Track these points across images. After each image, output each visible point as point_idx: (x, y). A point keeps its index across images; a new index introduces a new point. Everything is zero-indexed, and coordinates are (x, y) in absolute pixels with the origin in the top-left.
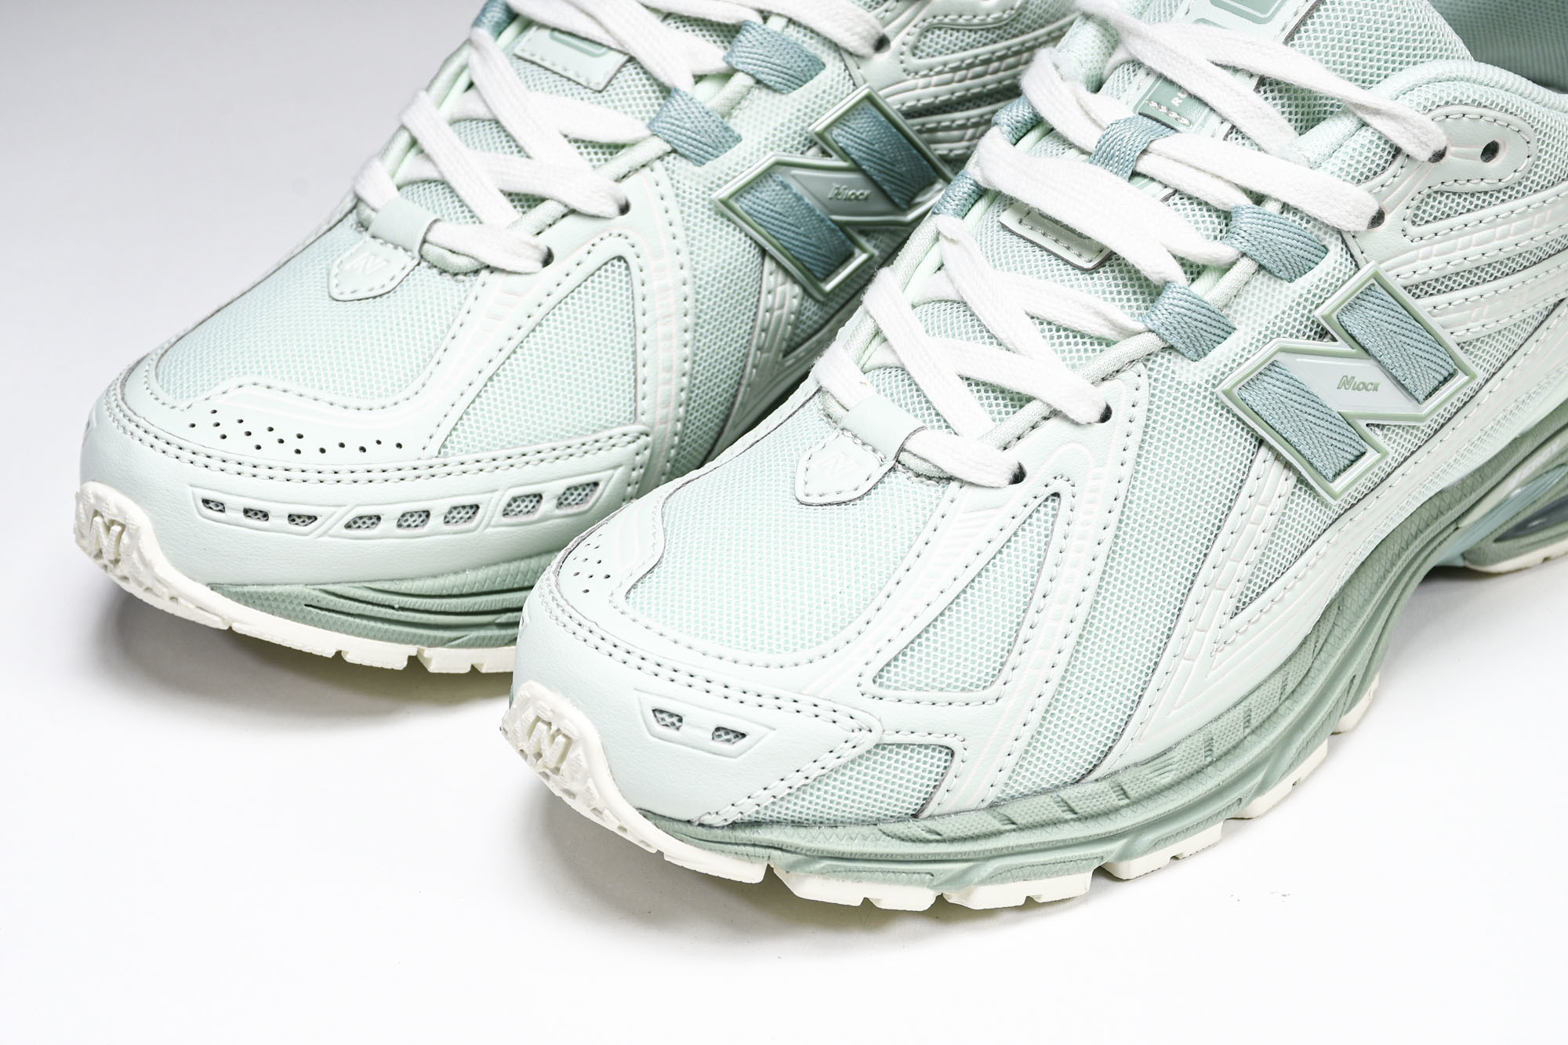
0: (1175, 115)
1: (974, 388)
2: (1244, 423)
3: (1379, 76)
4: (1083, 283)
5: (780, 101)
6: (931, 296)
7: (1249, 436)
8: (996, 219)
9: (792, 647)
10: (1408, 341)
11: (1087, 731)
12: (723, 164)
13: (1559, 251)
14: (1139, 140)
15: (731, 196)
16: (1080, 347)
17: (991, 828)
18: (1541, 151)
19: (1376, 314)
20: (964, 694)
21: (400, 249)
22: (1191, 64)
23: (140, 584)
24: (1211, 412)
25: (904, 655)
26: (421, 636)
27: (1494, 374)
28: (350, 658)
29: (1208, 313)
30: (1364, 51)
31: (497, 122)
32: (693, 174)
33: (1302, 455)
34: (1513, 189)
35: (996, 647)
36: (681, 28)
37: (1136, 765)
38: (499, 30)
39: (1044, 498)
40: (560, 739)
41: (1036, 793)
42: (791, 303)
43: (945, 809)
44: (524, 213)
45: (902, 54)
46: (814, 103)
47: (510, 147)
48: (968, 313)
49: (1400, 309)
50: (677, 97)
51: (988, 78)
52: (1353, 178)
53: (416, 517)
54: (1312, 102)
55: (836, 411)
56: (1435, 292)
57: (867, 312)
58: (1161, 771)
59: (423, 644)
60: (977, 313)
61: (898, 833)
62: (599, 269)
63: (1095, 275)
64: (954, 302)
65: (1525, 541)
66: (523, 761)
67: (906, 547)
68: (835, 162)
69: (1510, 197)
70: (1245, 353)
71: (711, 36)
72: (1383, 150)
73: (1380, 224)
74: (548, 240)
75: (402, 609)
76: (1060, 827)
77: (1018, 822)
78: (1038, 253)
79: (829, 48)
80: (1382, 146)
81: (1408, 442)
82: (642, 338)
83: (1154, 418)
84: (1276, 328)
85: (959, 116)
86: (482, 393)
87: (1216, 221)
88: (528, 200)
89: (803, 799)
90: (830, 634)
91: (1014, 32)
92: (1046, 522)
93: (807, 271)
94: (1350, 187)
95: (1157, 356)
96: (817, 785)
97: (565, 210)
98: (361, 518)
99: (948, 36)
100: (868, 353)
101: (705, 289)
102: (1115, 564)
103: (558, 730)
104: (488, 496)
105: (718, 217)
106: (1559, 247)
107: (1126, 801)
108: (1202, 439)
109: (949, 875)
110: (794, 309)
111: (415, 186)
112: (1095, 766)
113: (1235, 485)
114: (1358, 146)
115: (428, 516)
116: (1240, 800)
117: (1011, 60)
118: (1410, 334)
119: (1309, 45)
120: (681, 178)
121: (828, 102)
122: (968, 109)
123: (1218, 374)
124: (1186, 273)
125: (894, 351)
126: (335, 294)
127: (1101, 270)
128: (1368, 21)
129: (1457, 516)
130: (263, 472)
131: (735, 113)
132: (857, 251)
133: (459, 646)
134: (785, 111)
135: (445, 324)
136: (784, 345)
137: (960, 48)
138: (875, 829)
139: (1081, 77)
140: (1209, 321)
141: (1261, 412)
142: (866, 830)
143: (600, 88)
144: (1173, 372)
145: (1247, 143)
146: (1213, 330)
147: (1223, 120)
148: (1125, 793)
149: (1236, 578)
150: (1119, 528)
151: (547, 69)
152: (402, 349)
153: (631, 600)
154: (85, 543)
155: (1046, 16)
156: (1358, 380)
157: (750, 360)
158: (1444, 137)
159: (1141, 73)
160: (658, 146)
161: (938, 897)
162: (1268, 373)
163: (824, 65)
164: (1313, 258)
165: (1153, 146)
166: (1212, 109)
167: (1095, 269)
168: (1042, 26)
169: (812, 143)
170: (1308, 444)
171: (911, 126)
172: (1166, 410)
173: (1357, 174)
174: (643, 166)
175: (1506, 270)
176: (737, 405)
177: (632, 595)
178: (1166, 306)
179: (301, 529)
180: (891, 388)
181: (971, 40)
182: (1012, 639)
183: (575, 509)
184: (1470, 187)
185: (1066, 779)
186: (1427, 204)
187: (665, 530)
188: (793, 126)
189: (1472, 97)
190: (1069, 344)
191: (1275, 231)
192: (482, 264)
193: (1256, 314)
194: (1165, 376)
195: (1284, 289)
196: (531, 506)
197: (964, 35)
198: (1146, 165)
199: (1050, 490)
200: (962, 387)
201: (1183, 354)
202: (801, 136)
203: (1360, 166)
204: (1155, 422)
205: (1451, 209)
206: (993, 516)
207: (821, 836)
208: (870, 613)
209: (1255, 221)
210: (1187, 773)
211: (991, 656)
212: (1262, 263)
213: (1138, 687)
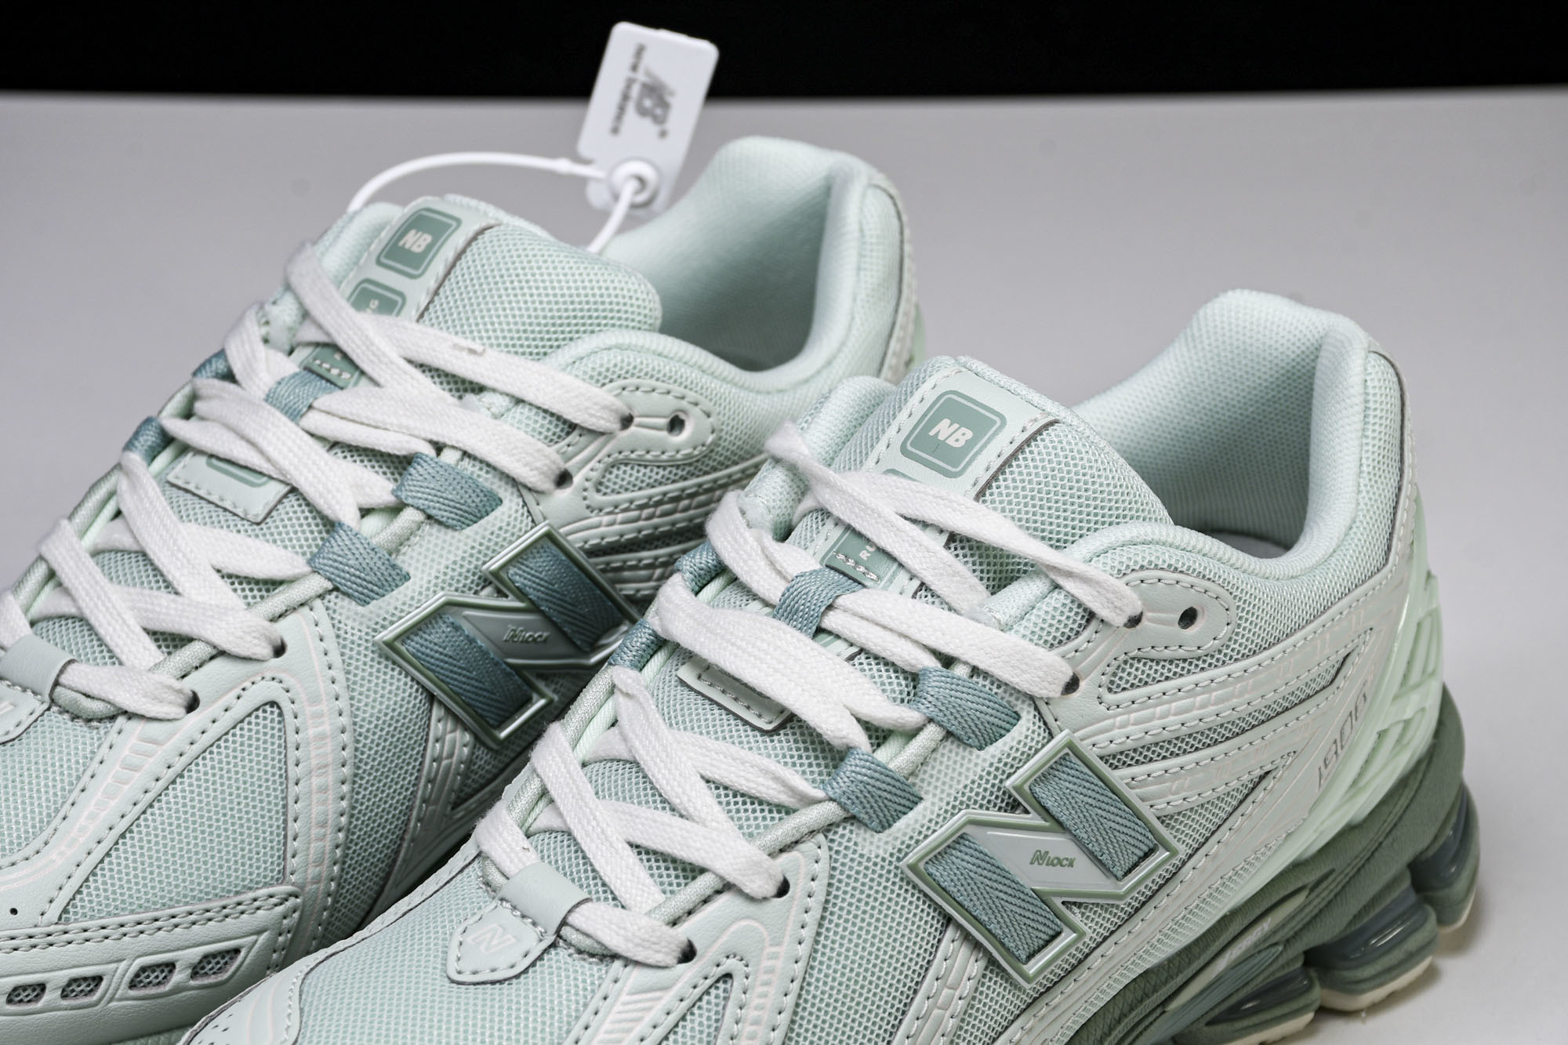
0: (862, 569)
1: (644, 857)
2: (931, 900)
3: (1073, 535)
4: (762, 745)
5: (453, 537)
6: (602, 754)
7: (936, 914)
8: (674, 673)
10: (1104, 814)
12: (389, 604)
13: (1263, 722)
14: (824, 595)
15: (397, 638)
16: (758, 814)
18: (1240, 618)
19: (1071, 786)
21: (29, 693)
22: (880, 517)
24: (896, 888)
27: (1198, 849)
29: (893, 782)
30: (1057, 510)
31: (144, 555)
32: (357, 614)
34: (1213, 656)
36: (349, 458)
38: (152, 455)
39: (714, 979)
42: (461, 752)
44: (169, 653)
45: (585, 490)
46: (490, 540)
47: (158, 582)
48: (641, 774)
49: (1096, 781)
50: (341, 532)
51: (678, 516)
52: (1046, 642)
53: (29, 990)
54: (1006, 560)
55: (496, 878)
56: (1133, 762)
57: (534, 771)
60: (650, 775)
62: (249, 715)
63: (776, 738)
64: (626, 761)
65: (1239, 1025)
68: (511, 602)
69: (1210, 665)
70: (932, 825)
71: (381, 467)
72: (1077, 614)
73: (1074, 690)
74: (195, 682)
78: (716, 711)
79: (507, 483)
80: (1075, 610)
81: (1107, 921)
82: (294, 790)
83: (834, 892)
84: (965, 799)
85: (647, 555)
86: (113, 852)
87: (903, 683)
88: (174, 640)
91: (705, 468)
92: (717, 1005)
93: (478, 717)
94: (1042, 652)
95: (838, 826)
97: (214, 652)
99: (634, 472)
100: (533, 815)
101: (366, 738)
104: (114, 965)
105: (382, 660)
108: (886, 916)
110: (464, 758)
111: (51, 623)
113: (921, 967)
114: (1050, 609)
115: (43, 989)
117: (702, 498)
118: (1107, 807)
119: (1001, 502)
120: (343, 619)
121: (505, 539)
122: (656, 548)
123: (904, 847)
124: (870, 737)
125: (560, 815)
127: (782, 732)
128: (1062, 479)
129: (1163, 998)
131: (404, 549)
132: (535, 696)
134: (458, 548)
135: (74, 774)
136: (453, 796)
137: (648, 485)
139: (768, 524)
140: (894, 790)
143: (259, 519)
144: (856, 844)
145: (937, 601)
146: (897, 800)
147: (912, 576)
150: (795, 1013)
151: (202, 498)
152: (23, 803)
155: (740, 453)
156: (1052, 855)
157: (415, 813)
158: (1139, 603)
159: (830, 524)
160: (318, 583)
162: (957, 846)
163: (501, 501)
164: (1004, 725)
165: (840, 601)
166: (901, 565)
167: (775, 732)
168: (736, 463)
169: (487, 582)
171: (594, 565)
172: (847, 884)
173: (1050, 638)
174: (302, 605)
175: (1208, 741)
176: (399, 863)
178: (848, 774)
180: (555, 855)
181: (659, 477)
183: (212, 980)
184: (1167, 654)
186: (1123, 670)
187: (302, 1010)
188: (465, 563)
189: (1168, 562)
190: (746, 811)
191: (964, 696)
192: (120, 709)
193: (944, 783)
194: (846, 848)
195: (974, 757)
196: (161, 977)
197: (652, 471)
198: (831, 621)
199: (721, 971)
200: (631, 856)
201: (866, 825)
202: (474, 574)
203: (1053, 630)
204: (836, 897)
205: (1148, 675)
206: (659, 999)
209: (943, 685)
212: (950, 729)
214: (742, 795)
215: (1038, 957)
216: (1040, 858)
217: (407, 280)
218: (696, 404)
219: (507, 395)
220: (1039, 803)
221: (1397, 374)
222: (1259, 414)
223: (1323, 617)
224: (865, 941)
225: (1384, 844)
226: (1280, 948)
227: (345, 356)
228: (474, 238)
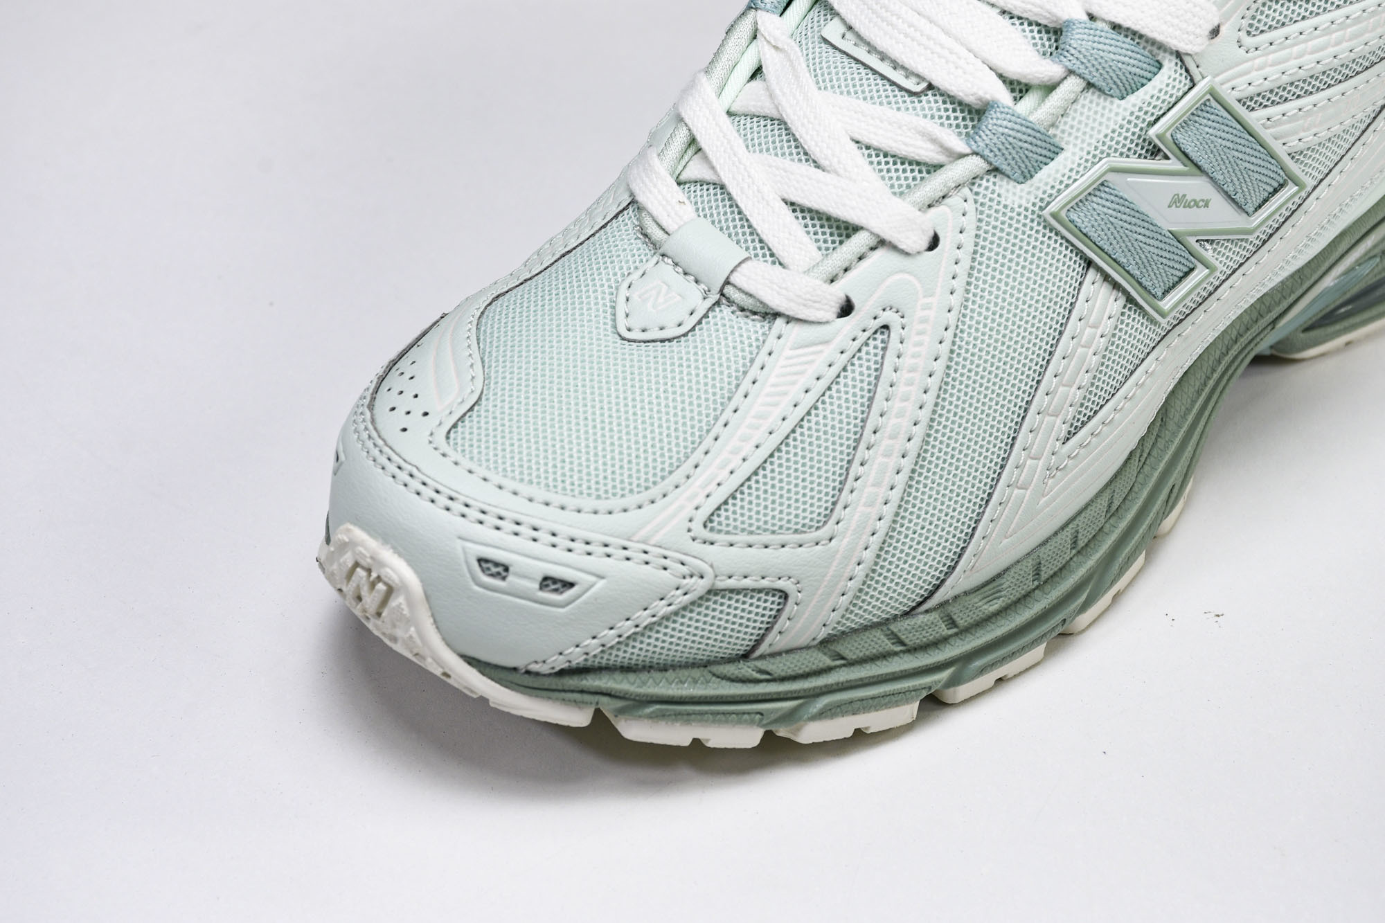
1: (800, 215)
2: (1073, 245)
7: (1078, 259)
9: (621, 492)
10: (1240, 155)
16: (908, 174)
17: (821, 665)
19: (1211, 131)
20: (797, 536)
24: (1040, 236)
25: (734, 498)
27: (1322, 180)
29: (1033, 133)
35: (827, 486)
37: (966, 594)
39: (873, 331)
40: (380, 587)
41: (868, 629)
43: (776, 648)
49: (1235, 124)
55: (655, 232)
56: (1269, 103)
58: (989, 599)
60: (794, 132)
61: (729, 675)
63: (924, 98)
65: (1331, 328)
67: (733, 386)
70: (1073, 175)
73: (1215, 36)
76: (890, 660)
77: (849, 658)
78: (862, 70)
81: (1236, 254)
83: (982, 243)
84: (1105, 148)
87: (1045, 36)
89: (633, 647)
90: (658, 479)
92: (876, 355)
95: (982, 179)
96: (648, 633)
100: (683, 163)
102: (947, 396)
103: (379, 577)
107: (955, 630)
108: (1031, 263)
109: (779, 714)
112: (926, 599)
113: (1065, 309)
116: (1066, 618)
118: (1243, 149)
123: (1045, 196)
124: (1011, 92)
125: (713, 168)
127: (928, 93)
129: (1275, 317)
138: (705, 672)
140: (1034, 141)
141: (1089, 234)
142: (696, 673)
144: (999, 195)
146: (1039, 150)
148: (954, 623)
149: (1068, 402)
150: (951, 359)
153: (452, 442)
156: (1189, 198)
161: (766, 735)
162: (1098, 193)
164: (1146, 74)
167: (923, 93)
170: (1137, 264)
172: (994, 235)
175: (1340, 77)
177: (452, 435)
178: (990, 127)
182: (843, 478)
185: (895, 613)
186: (1262, 13)
190: (896, 170)
191: (1106, 48)
193: (1084, 133)
194: (991, 200)
195: (1115, 106)
199: (879, 322)
200: (786, 211)
201: (1008, 177)
204: (983, 248)
205: (1286, 16)
206: (821, 352)
207: (651, 681)
208: (698, 456)
209: (1085, 37)
210: (1014, 599)
211: (822, 495)
212: (1092, 81)
213: (971, 519)
214: (893, 156)
215: (1173, 293)
216: (1178, 201)
220: (1180, 149)
224: (1013, 288)
226: (1378, 260)
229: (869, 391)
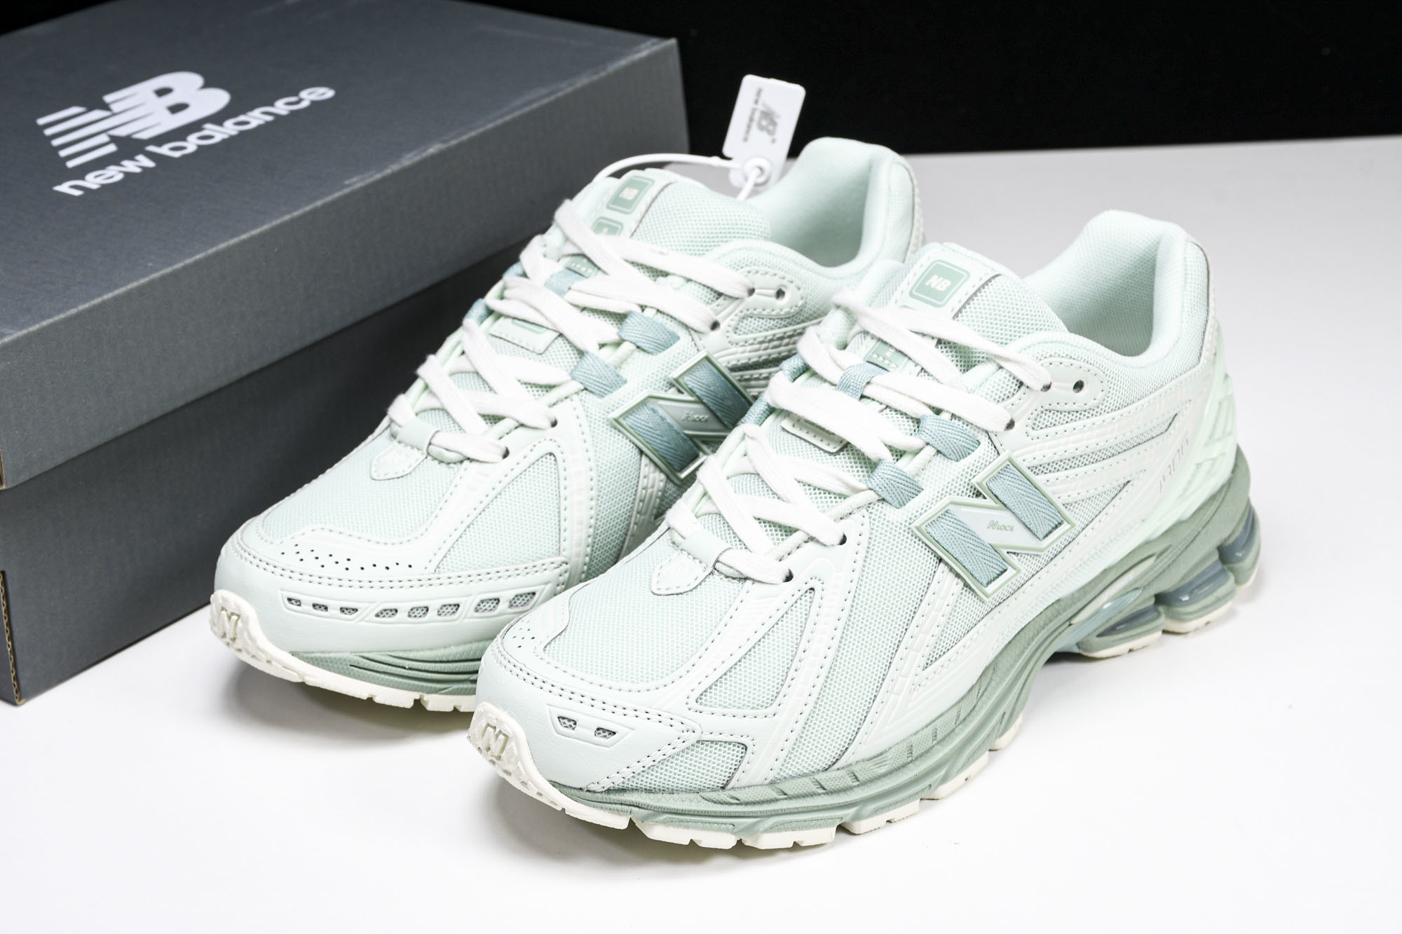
0: (887, 362)
1: (763, 525)
2: (929, 548)
3: (1010, 339)
4: (830, 461)
5: (652, 359)
6: (739, 471)
7: (933, 556)
8: (780, 425)
9: (646, 680)
10: (1031, 500)
11: (832, 737)
12: (616, 397)
13: (1125, 450)
14: (865, 376)
15: (621, 416)
16: (828, 499)
17: (771, 797)
18: (1110, 388)
19: (1011, 483)
20: (753, 711)
21: (415, 449)
22: (897, 332)
23: (248, 653)
24: (909, 540)
25: (716, 685)
26: (422, 686)
27: (1087, 525)
28: (378, 700)
29: (906, 479)
30: (1001, 325)
31: (477, 373)
32: (597, 403)
33: (966, 569)
34: (1093, 410)
35: (774, 682)
36: (592, 316)
37: (863, 760)
38: (481, 321)
39: (805, 591)
40: (501, 737)
41: (800, 776)
42: (659, 485)
43: (741, 783)
44: (492, 426)
45: (728, 332)
46: (673, 361)
47: (485, 388)
48: (760, 480)
50: (588, 357)
51: (782, 348)
52: (995, 399)
53: (420, 610)
54: (970, 354)
55: (678, 539)
56: (1048, 471)
57: (699, 481)
58: (879, 764)
59: (423, 692)
60: (766, 480)
61: (712, 798)
62: (538, 460)
63: (838, 456)
64: (752, 474)
65: (1116, 637)
66: (479, 754)
67: (718, 620)
68: (686, 397)
69: (1092, 415)
70: (929, 504)
71: (610, 320)
72: (1013, 383)
73: (1012, 428)
74: (506, 442)
75: (410, 669)
76: (815, 798)
77: (789, 794)
78: (804, 444)
79: (683, 327)
80: (1012, 380)
81: (1034, 564)
82: (563, 503)
83: (873, 542)
84: (948, 490)
85: (765, 372)
86: (463, 535)
87: (912, 424)
88: (494, 419)
89: (652, 775)
90: (669, 672)
91: (798, 321)
92: (806, 605)
93: (669, 464)
94: (993, 404)
95: (874, 504)
96: (661, 766)
97: (517, 424)
98: (385, 610)
99: (756, 322)
100: (699, 506)
101: (604, 474)
102: (849, 633)
103: (500, 732)
104: (466, 598)
105: (613, 429)
106: (1125, 448)
107: (857, 783)
108: (903, 556)
109: (745, 826)
110: (660, 488)
111: (426, 413)
112: (837, 760)
113: (925, 586)
114: (997, 380)
115: (427, 610)
116: (930, 785)
119: (968, 320)
120: (590, 406)
121: (681, 360)
122: (770, 367)
123: (913, 517)
124: (893, 455)
125: (714, 504)
126: (374, 476)
127: (841, 453)
129: (1069, 616)
130: (325, 581)
131: (623, 366)
132: (701, 454)
133: (446, 694)
134: (655, 365)
135: (441, 493)
136: (655, 511)
137: (764, 329)
138: (698, 795)
139: (834, 341)
140: (906, 484)
141: (939, 541)
142: (692, 796)
143: (541, 352)
144: (885, 515)
145: (931, 378)
146: (909, 489)
147: (917, 365)
148: (856, 778)
149: (926, 644)
150: (851, 611)
151: (509, 342)
153: (547, 652)
154: (216, 629)
155: (818, 312)
156: (1000, 524)
157: (633, 519)
158: (1050, 376)
159: (868, 338)
160: (577, 386)
161: (738, 841)
163: (679, 338)
164: (971, 447)
165: (874, 380)
166: (910, 358)
167: (838, 453)
169: (672, 385)
170: (969, 562)
171: (734, 377)
172: (880, 538)
173: (997, 397)
174: (566, 398)
175: (1092, 460)
177: (547, 648)
178: (880, 474)
179: (348, 616)
180: (713, 526)
181: (770, 325)
182: (784, 678)
183: (520, 609)
184: (1067, 408)
185: (819, 768)
186: (1041, 417)
187: (570, 611)
188: (659, 374)
189: (1066, 353)
190: (821, 498)
191: (947, 430)
192: (465, 456)
193: (936, 481)
194: (880, 517)
195: (954, 465)
196: (492, 606)
197: (766, 321)
198: (868, 391)
199: (808, 586)
200: (755, 524)
201: (891, 504)
202: (664, 380)
203: (999, 392)
204: (874, 545)
205: (1056, 420)
206: (772, 601)
207: (663, 799)
208: (694, 659)
209: (935, 424)
210: (896, 767)
211: (770, 687)
212: (939, 449)
213: (864, 710)
214: (819, 489)
215: (993, 583)
216: (993, 525)
217: (622, 215)
218: (792, 282)
219: (682, 277)
220: (992, 493)
221: (1205, 255)
222: (1124, 284)
223: (1160, 390)
224: (891, 570)
225: (1202, 533)
226: (1140, 591)
227: (589, 260)
228: (662, 190)
229: (801, 627)
